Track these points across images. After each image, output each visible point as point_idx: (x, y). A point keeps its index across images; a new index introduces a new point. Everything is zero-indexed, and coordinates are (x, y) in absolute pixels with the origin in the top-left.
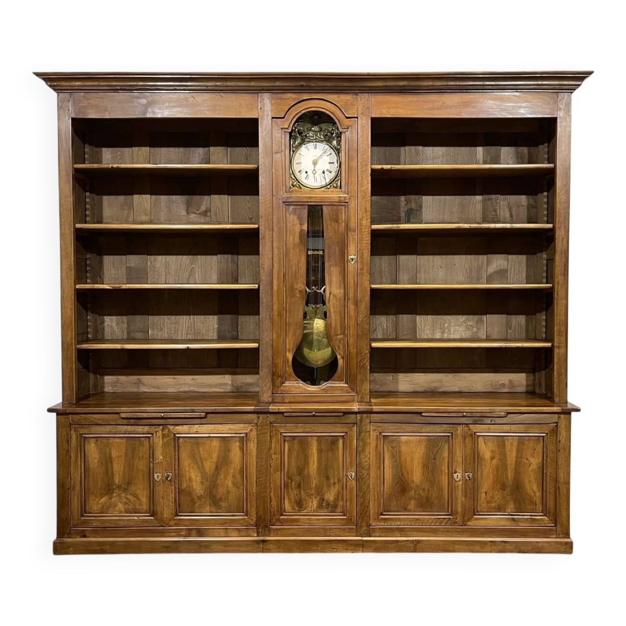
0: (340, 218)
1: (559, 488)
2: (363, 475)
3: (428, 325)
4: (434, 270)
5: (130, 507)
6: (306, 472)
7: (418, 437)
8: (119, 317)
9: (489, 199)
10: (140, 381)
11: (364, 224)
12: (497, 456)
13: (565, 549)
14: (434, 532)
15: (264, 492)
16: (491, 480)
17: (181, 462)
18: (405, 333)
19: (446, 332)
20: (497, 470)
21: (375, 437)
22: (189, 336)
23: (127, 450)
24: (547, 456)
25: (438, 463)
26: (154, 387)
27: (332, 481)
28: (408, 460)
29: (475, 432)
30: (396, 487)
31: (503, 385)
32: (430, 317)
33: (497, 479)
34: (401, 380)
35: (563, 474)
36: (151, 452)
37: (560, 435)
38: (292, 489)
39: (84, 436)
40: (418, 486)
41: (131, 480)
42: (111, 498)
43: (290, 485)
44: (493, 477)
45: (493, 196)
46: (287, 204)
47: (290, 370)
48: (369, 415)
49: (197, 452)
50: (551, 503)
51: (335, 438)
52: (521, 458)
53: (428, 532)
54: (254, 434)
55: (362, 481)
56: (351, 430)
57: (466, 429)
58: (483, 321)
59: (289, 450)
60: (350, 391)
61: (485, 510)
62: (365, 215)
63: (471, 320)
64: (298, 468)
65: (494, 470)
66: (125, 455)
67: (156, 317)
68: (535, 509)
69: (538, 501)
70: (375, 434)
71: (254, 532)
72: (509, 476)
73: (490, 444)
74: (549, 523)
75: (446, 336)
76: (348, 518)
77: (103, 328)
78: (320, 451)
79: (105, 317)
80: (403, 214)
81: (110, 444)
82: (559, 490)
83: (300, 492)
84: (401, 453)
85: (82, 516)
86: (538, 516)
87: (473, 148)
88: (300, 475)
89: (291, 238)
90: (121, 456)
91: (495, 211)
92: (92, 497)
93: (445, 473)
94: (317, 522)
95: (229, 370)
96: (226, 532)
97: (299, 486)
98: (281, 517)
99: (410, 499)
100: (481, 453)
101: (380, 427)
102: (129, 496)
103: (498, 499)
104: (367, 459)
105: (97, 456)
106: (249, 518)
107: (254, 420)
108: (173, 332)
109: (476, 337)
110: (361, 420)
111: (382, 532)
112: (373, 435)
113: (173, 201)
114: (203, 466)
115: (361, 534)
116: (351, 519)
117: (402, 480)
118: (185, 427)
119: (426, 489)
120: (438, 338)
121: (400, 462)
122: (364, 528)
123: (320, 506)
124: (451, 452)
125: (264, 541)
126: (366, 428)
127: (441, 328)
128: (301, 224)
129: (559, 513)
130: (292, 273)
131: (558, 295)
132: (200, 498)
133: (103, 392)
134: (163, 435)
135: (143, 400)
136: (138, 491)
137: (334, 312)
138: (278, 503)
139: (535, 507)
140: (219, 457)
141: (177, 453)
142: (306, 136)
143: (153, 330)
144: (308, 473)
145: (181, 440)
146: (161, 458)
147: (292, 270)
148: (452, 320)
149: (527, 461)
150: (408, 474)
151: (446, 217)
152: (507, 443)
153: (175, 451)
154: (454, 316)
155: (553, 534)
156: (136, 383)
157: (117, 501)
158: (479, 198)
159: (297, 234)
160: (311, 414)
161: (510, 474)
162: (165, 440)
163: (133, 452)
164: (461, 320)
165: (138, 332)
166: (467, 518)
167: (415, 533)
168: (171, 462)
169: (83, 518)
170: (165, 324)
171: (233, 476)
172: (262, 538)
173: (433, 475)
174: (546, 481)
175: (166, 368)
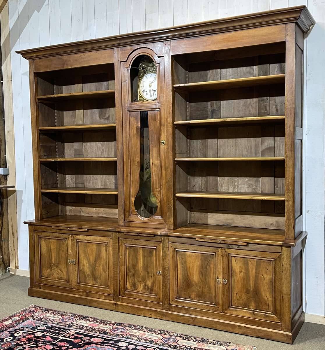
0: (157, 118)
1: (282, 297)
2: (165, 273)
3: (225, 183)
4: (229, 148)
5: (59, 276)
6: (137, 268)
7: (196, 254)
8: (72, 176)
9: (262, 100)
10: (81, 210)
11: (168, 121)
12: (244, 271)
13: (286, 339)
14: (205, 314)
15: (116, 276)
16: (240, 286)
17: (80, 255)
18: (211, 188)
19: (236, 188)
20: (244, 280)
21: (172, 251)
22: (102, 186)
23: (57, 246)
24: (275, 275)
25: (208, 270)
26: (87, 213)
27: (150, 275)
28: (191, 267)
29: (229, 254)
30: (184, 283)
31: (272, 224)
32: (226, 178)
33: (244, 286)
34: (210, 218)
35: (286, 288)
36: (67, 248)
37: (283, 261)
38: (130, 277)
39: (41, 237)
40: (196, 284)
41: (59, 262)
42: (51, 270)
43: (129, 274)
44: (241, 284)
45: (265, 98)
46: (130, 111)
47: (133, 208)
48: (168, 237)
49: (87, 250)
50: (278, 307)
51: (151, 249)
52: (259, 274)
53: (201, 313)
54: (111, 243)
55: (165, 276)
56: (159, 246)
57: (223, 251)
58: (259, 181)
59: (129, 254)
60: (164, 222)
61: (237, 305)
62: (169, 116)
63: (251, 181)
64: (133, 265)
65: (242, 280)
66: (57, 249)
67: (87, 176)
68: (268, 309)
69: (270, 304)
70: (172, 249)
71: (112, 298)
72: (251, 285)
73: (239, 263)
74: (277, 320)
75: (236, 190)
76: (158, 298)
77: (66, 182)
78: (144, 256)
79: (66, 175)
80: (209, 113)
81: (50, 242)
82: (283, 299)
83: (134, 279)
84: (187, 262)
85: (40, 278)
86: (269, 314)
87: (252, 67)
88: (134, 269)
89: (132, 131)
90: (55, 249)
91: (266, 108)
92: (44, 268)
93: (212, 278)
94: (142, 297)
96: (99, 296)
97: (134, 275)
98: (125, 292)
99: (192, 292)
100: (233, 268)
101: (174, 245)
102: (58, 270)
103: (245, 298)
104: (167, 264)
105: (45, 248)
106: (110, 290)
107: (111, 235)
108: (95, 184)
109: (255, 192)
110: (164, 240)
111: (176, 309)
112: (171, 249)
113: (93, 112)
114: (89, 258)
115: (165, 308)
116: (160, 299)
117: (187, 279)
118: (81, 236)
119: (201, 286)
120: (231, 191)
121: (186, 268)
122: (166, 305)
123: (144, 289)
124: (215, 265)
125: (116, 304)
126: (166, 246)
127: (233, 185)
128: (137, 123)
129: (283, 314)
130: (133, 151)
131: (286, 164)
132: (88, 275)
133: (66, 215)
134: (71, 240)
136: (62, 268)
137: (155, 174)
138: (123, 284)
139: (268, 308)
140: (96, 254)
141: (77, 250)
142: (146, 70)
143: (86, 183)
144: (138, 268)
145: (79, 243)
146: (71, 251)
147: (133, 150)
148: (240, 181)
149: (263, 277)
150: (191, 276)
151: (235, 114)
152: (250, 263)
154: (241, 178)
155: (279, 328)
156: (79, 211)
157: (54, 272)
158: (255, 100)
159: (135, 129)
160: (137, 234)
161: (252, 284)
162: (72, 242)
163: (60, 247)
164: (245, 180)
165: (79, 183)
166: (224, 308)
167: (194, 313)
168: (75, 254)
169: (40, 279)
170: (92, 180)
171: (103, 266)
172: (115, 302)
173: (205, 278)
174: (275, 291)
175: (92, 204)
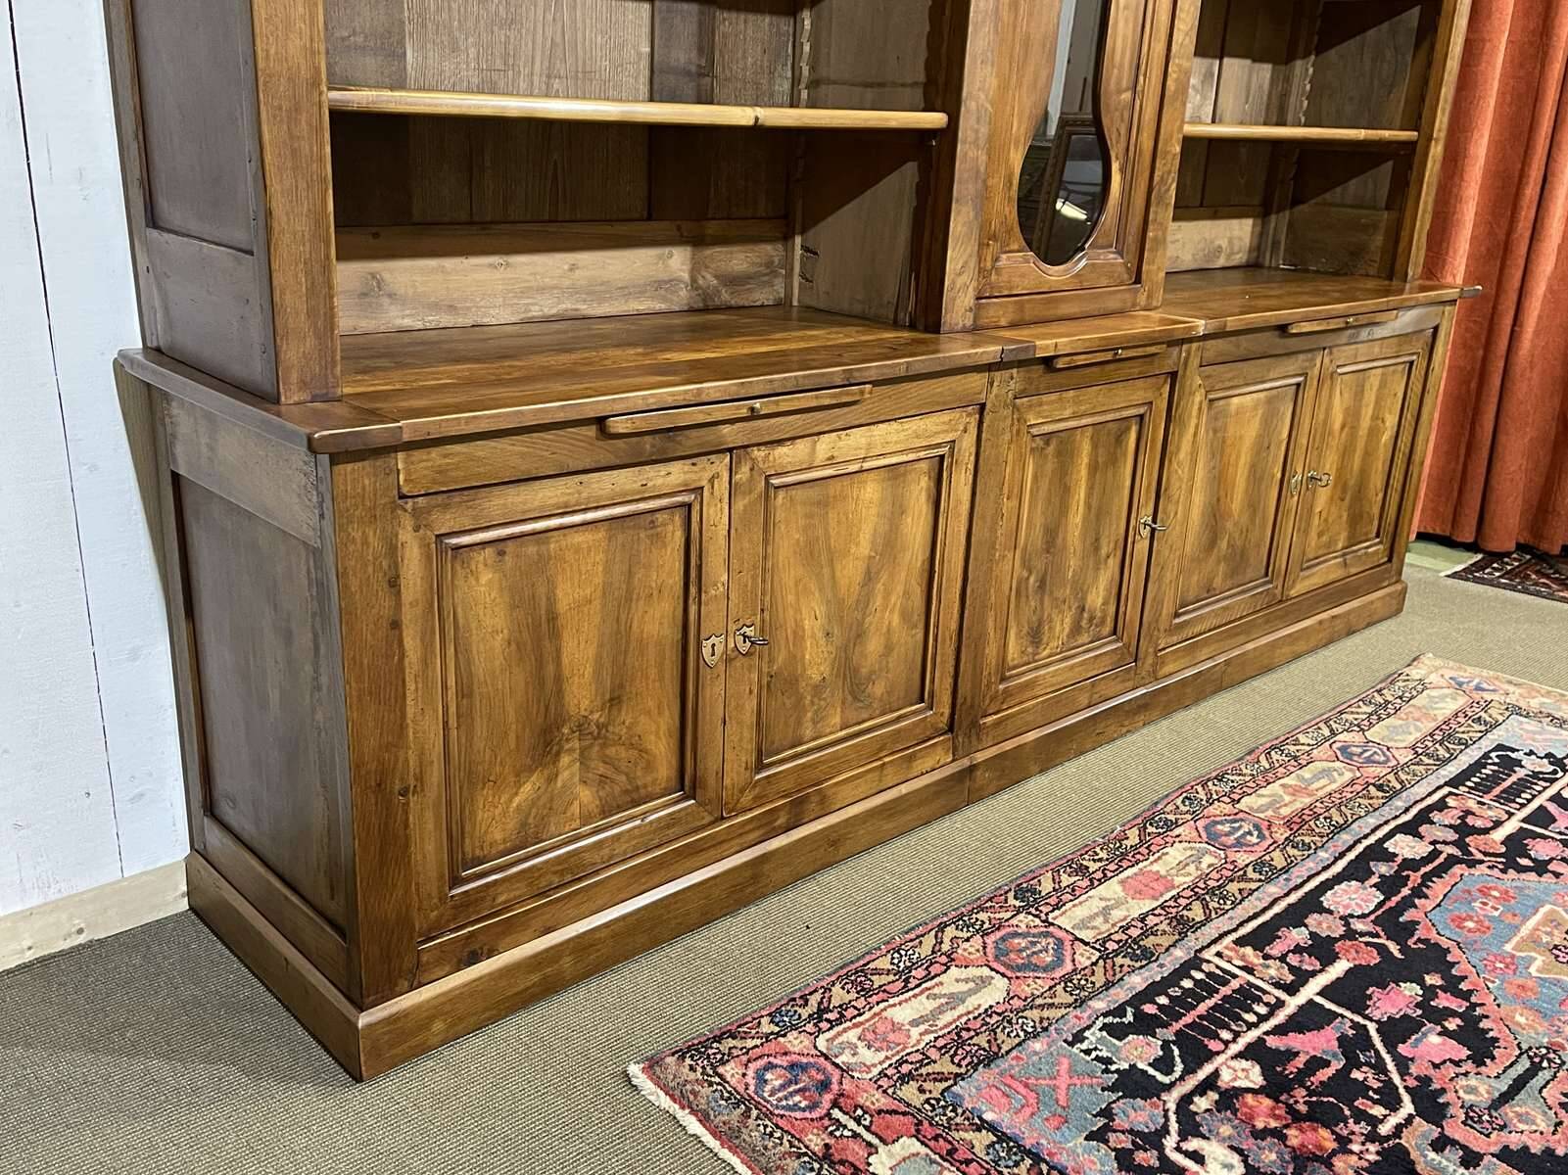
2: (1169, 517)
5: (616, 790)
6: (1060, 539)
7: (1255, 396)
12: (1349, 423)
15: (978, 622)
16: (1332, 481)
20: (1343, 456)
21: (1198, 406)
23: (607, 570)
24: (1408, 409)
25: (1271, 457)
27: (1101, 552)
28: (1232, 460)
29: (1337, 367)
30: (1204, 537)
31: (1220, 250)
33: (1340, 477)
38: (1027, 597)
39: (454, 541)
40: (1234, 524)
41: (622, 687)
42: (551, 779)
43: (1025, 585)
44: (1336, 473)
49: (821, 532)
51: (1124, 426)
52: (1377, 418)
54: (969, 443)
56: (1159, 395)
57: (1327, 359)
58: (1214, 73)
59: (1035, 478)
60: (1125, 276)
61: (1313, 555)
64: (1046, 530)
65: (1340, 455)
66: (604, 594)
68: (1369, 535)
70: (1199, 399)
71: (946, 753)
72: (1356, 464)
73: (1347, 394)
74: (1382, 558)
76: (1124, 645)
78: (1093, 469)
81: (550, 559)
83: (1042, 602)
84: (1226, 442)
85: (456, 881)
86: (1371, 546)
88: (1048, 552)
90: (588, 601)
92: (485, 796)
93: (1276, 482)
94: (1067, 676)
95: (687, 225)
97: (1042, 584)
98: (1001, 687)
99: (1219, 562)
100: (1332, 419)
101: (1208, 377)
103: (1333, 522)
105: (501, 623)
106: (936, 713)
107: (980, 392)
110: (1185, 361)
114: (833, 578)
115: (1144, 680)
116: (1129, 646)
117: (1215, 517)
118: (799, 445)
119: (1244, 528)
121: (1220, 469)
122: (1147, 663)
123: (1075, 631)
124: (1297, 425)
125: (970, 769)
126: (1190, 384)
129: (1400, 532)
132: (819, 687)
136: (643, 721)
138: (999, 648)
140: (875, 537)
144: (1064, 539)
145: (783, 495)
146: (725, 576)
149: (1382, 425)
150: (1226, 496)
152: (1368, 386)
155: (1385, 580)
156: (365, 294)
157: (577, 779)
160: (1109, 357)
161: (1357, 461)
162: (739, 506)
163: (630, 575)
166: (1291, 582)
169: (458, 891)
171: (905, 596)
172: (962, 763)
173: (1259, 491)
174: (1396, 463)
175: (484, 225)
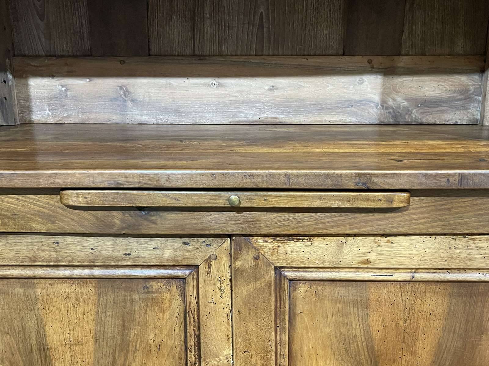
10: (127, 92)
23: (99, 320)
26: (165, 110)
36: (191, 330)
66: (97, 339)
95: (377, 60)
118: (320, 242)
133: (30, 123)
134: (236, 273)
135: (147, 142)
141: (286, 338)
145: (302, 289)
146: (228, 351)
153: (278, 329)
156: (115, 99)
162: (243, 290)
163: (124, 329)
175: (202, 57)
